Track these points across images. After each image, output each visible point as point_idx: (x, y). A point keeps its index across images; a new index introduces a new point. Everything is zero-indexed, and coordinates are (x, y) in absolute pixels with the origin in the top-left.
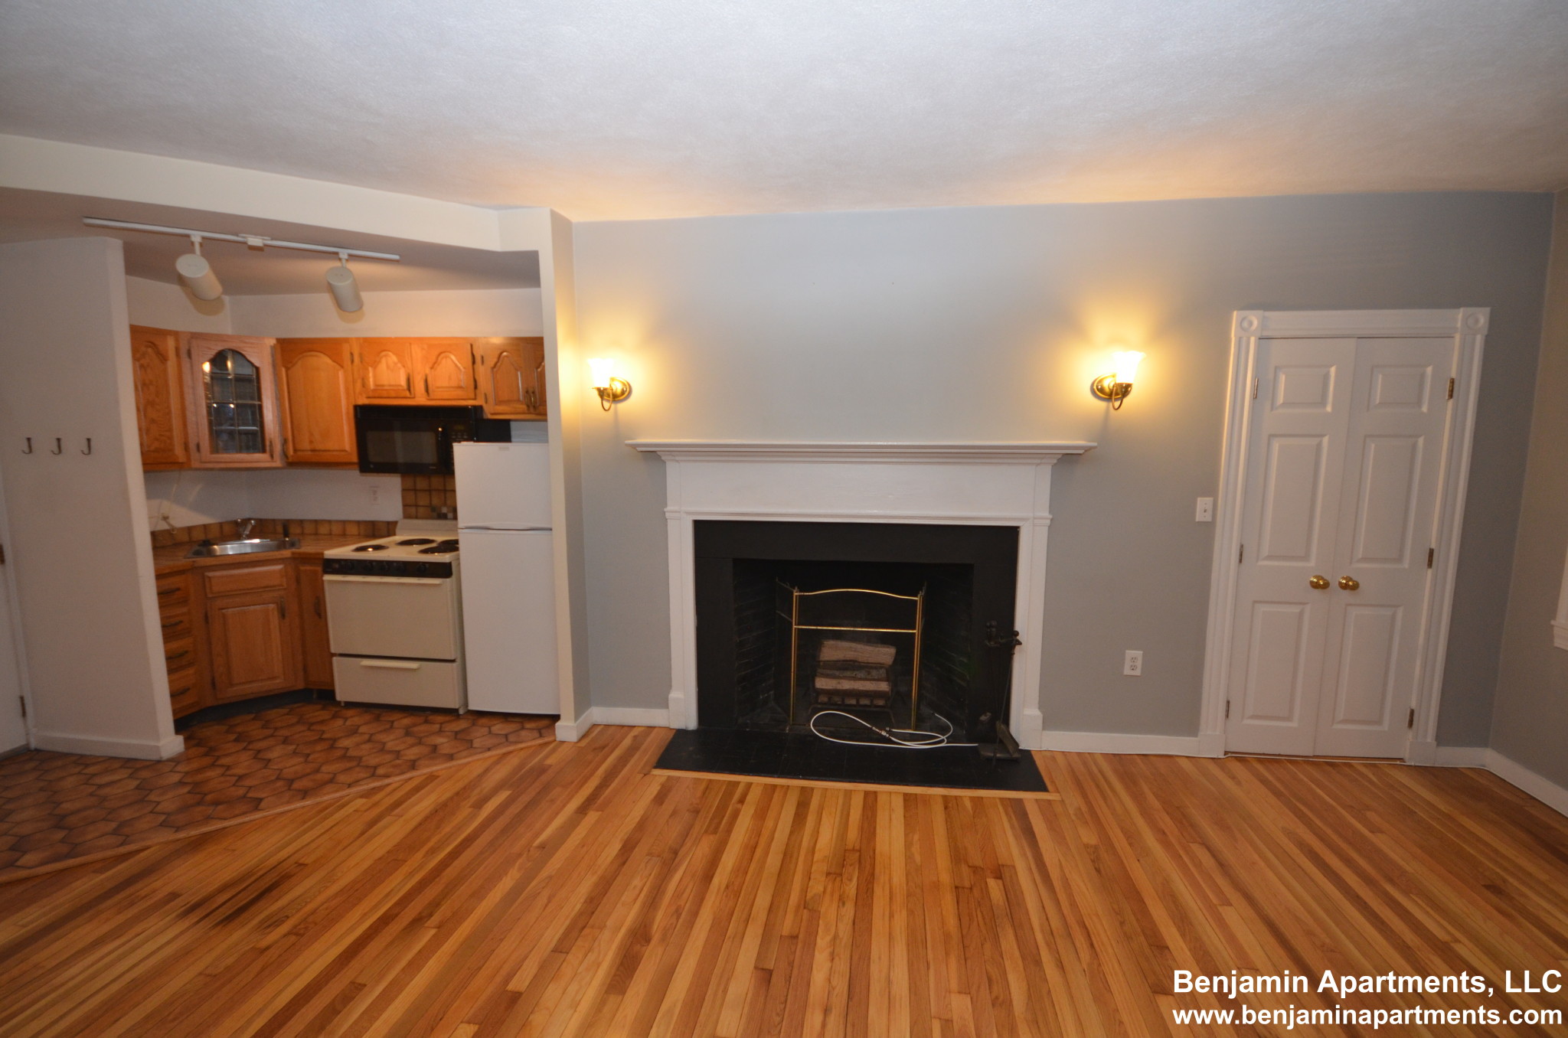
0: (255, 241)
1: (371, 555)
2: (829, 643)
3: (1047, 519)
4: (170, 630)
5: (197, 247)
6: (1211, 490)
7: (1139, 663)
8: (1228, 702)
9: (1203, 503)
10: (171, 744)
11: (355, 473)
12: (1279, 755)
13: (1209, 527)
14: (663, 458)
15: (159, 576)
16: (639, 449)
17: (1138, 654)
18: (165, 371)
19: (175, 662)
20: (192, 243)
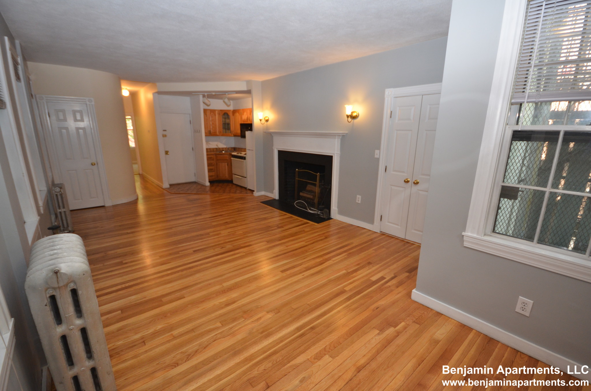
0: (214, 94)
1: (239, 155)
2: (309, 185)
3: (339, 154)
4: (209, 165)
5: (206, 97)
6: (379, 148)
7: (360, 200)
8: (381, 216)
9: (377, 152)
10: (208, 184)
11: (240, 138)
12: (395, 236)
13: (378, 159)
14: (273, 135)
15: (207, 155)
16: (267, 133)
17: (360, 197)
18: (216, 118)
19: (210, 171)
20: (205, 96)
